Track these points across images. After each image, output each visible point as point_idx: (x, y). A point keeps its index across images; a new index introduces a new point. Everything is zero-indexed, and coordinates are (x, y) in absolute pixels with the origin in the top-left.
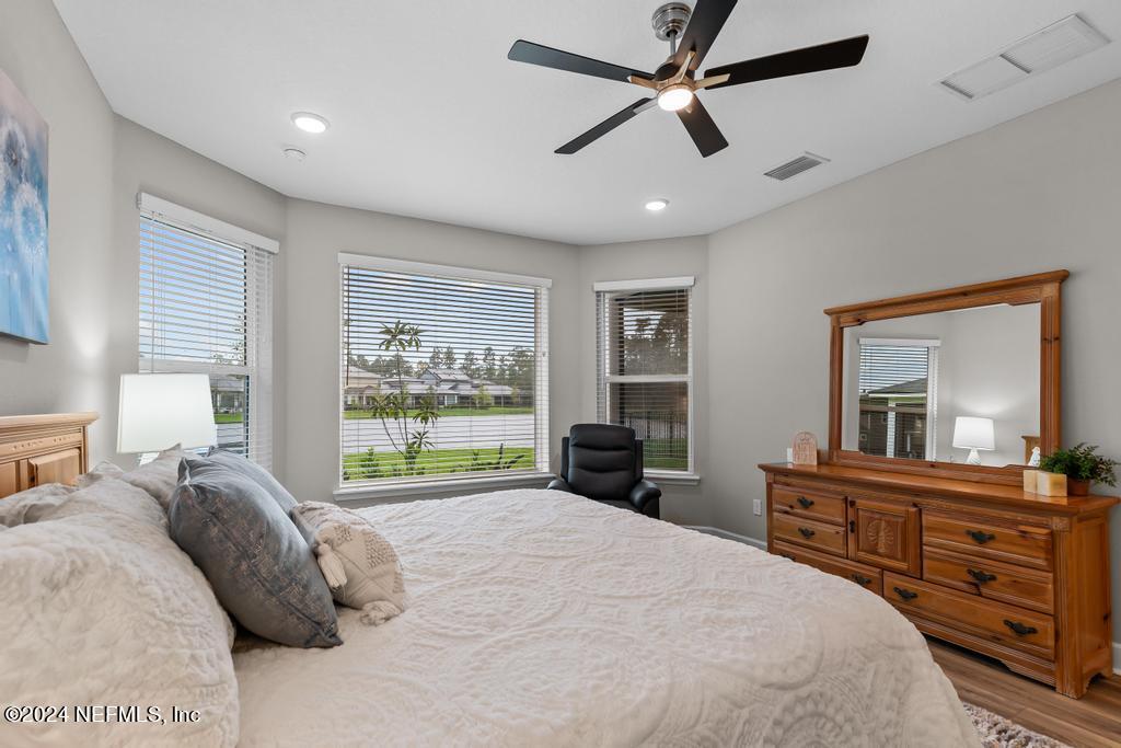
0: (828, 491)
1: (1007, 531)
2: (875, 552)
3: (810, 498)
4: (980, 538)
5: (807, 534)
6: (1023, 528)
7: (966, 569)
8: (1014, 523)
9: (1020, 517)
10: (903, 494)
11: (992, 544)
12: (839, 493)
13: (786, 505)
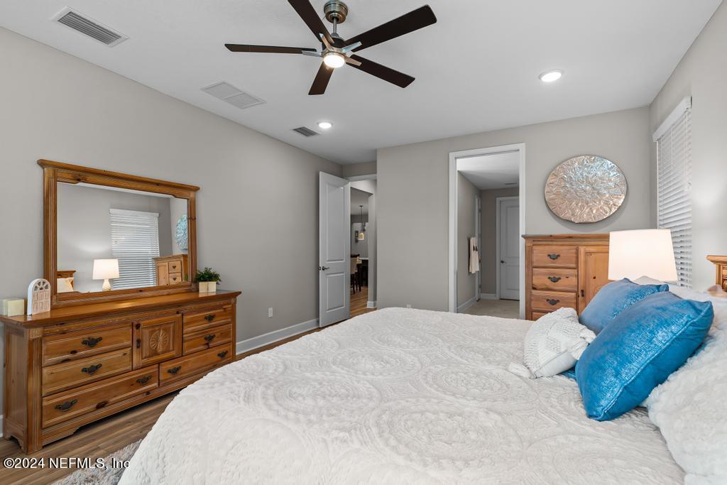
0: (109, 324)
1: (219, 311)
2: (157, 354)
3: (96, 336)
4: (210, 318)
5: (92, 370)
6: (225, 307)
7: (203, 338)
8: (220, 307)
9: (222, 302)
10: (170, 308)
11: (215, 319)
12: (126, 323)
13: (68, 353)
